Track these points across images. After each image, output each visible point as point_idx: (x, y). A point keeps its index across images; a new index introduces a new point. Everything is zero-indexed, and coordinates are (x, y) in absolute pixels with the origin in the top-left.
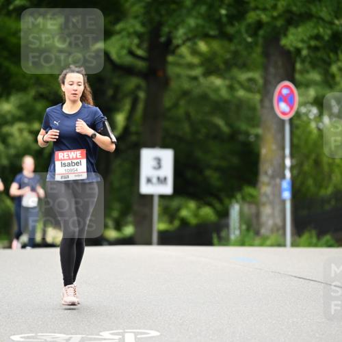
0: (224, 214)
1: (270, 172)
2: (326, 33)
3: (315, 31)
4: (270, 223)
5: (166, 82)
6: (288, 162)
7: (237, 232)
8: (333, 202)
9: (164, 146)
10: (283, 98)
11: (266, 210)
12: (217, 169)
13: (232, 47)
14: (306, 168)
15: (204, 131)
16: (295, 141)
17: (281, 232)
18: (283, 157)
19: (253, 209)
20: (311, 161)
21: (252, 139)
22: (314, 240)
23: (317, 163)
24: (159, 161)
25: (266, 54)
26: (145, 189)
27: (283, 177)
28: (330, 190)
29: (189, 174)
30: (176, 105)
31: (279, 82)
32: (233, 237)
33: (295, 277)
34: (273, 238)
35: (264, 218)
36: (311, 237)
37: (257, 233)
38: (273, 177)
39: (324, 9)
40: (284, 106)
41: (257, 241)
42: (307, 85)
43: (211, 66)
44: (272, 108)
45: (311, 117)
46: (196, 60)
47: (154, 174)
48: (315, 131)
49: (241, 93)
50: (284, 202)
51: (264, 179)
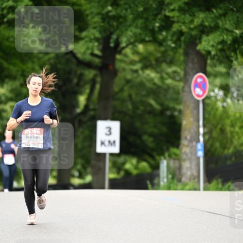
0: (156, 167)
1: (188, 137)
2: (229, 39)
3: (221, 38)
4: (189, 173)
5: (115, 73)
6: (201, 130)
7: (165, 180)
8: (233, 159)
9: (114, 119)
10: (197, 85)
11: (186, 165)
12: (151, 135)
13: (162, 49)
14: (215, 134)
15: (142, 108)
16: (207, 116)
17: (196, 180)
18: (198, 127)
19: (177, 164)
20: (218, 130)
21: (176, 113)
22: (220, 186)
23: (222, 131)
24: (110, 129)
25: (186, 54)
26: (100, 149)
27: (198, 141)
28: (231, 150)
29: (131, 139)
30: (122, 90)
31: (195, 74)
32: (162, 183)
33: (206, 212)
34: (191, 185)
35: (184, 171)
36: (218, 184)
37: (180, 181)
38: (191, 141)
39: (228, 22)
40: (198, 91)
41: (180, 186)
42: (216, 76)
43: (147, 62)
44: (191, 92)
45: (219, 98)
46: (136, 58)
47: (107, 139)
48: (221, 109)
49: (169, 81)
50: (198, 158)
51: (184, 142)
